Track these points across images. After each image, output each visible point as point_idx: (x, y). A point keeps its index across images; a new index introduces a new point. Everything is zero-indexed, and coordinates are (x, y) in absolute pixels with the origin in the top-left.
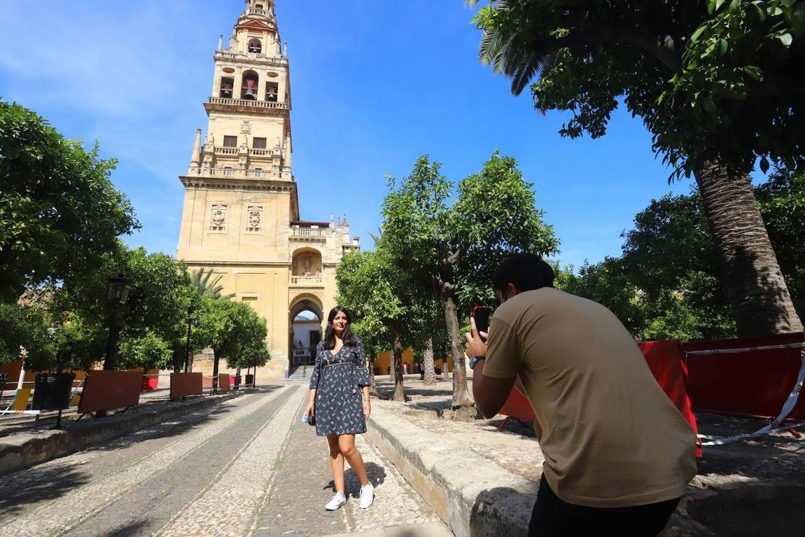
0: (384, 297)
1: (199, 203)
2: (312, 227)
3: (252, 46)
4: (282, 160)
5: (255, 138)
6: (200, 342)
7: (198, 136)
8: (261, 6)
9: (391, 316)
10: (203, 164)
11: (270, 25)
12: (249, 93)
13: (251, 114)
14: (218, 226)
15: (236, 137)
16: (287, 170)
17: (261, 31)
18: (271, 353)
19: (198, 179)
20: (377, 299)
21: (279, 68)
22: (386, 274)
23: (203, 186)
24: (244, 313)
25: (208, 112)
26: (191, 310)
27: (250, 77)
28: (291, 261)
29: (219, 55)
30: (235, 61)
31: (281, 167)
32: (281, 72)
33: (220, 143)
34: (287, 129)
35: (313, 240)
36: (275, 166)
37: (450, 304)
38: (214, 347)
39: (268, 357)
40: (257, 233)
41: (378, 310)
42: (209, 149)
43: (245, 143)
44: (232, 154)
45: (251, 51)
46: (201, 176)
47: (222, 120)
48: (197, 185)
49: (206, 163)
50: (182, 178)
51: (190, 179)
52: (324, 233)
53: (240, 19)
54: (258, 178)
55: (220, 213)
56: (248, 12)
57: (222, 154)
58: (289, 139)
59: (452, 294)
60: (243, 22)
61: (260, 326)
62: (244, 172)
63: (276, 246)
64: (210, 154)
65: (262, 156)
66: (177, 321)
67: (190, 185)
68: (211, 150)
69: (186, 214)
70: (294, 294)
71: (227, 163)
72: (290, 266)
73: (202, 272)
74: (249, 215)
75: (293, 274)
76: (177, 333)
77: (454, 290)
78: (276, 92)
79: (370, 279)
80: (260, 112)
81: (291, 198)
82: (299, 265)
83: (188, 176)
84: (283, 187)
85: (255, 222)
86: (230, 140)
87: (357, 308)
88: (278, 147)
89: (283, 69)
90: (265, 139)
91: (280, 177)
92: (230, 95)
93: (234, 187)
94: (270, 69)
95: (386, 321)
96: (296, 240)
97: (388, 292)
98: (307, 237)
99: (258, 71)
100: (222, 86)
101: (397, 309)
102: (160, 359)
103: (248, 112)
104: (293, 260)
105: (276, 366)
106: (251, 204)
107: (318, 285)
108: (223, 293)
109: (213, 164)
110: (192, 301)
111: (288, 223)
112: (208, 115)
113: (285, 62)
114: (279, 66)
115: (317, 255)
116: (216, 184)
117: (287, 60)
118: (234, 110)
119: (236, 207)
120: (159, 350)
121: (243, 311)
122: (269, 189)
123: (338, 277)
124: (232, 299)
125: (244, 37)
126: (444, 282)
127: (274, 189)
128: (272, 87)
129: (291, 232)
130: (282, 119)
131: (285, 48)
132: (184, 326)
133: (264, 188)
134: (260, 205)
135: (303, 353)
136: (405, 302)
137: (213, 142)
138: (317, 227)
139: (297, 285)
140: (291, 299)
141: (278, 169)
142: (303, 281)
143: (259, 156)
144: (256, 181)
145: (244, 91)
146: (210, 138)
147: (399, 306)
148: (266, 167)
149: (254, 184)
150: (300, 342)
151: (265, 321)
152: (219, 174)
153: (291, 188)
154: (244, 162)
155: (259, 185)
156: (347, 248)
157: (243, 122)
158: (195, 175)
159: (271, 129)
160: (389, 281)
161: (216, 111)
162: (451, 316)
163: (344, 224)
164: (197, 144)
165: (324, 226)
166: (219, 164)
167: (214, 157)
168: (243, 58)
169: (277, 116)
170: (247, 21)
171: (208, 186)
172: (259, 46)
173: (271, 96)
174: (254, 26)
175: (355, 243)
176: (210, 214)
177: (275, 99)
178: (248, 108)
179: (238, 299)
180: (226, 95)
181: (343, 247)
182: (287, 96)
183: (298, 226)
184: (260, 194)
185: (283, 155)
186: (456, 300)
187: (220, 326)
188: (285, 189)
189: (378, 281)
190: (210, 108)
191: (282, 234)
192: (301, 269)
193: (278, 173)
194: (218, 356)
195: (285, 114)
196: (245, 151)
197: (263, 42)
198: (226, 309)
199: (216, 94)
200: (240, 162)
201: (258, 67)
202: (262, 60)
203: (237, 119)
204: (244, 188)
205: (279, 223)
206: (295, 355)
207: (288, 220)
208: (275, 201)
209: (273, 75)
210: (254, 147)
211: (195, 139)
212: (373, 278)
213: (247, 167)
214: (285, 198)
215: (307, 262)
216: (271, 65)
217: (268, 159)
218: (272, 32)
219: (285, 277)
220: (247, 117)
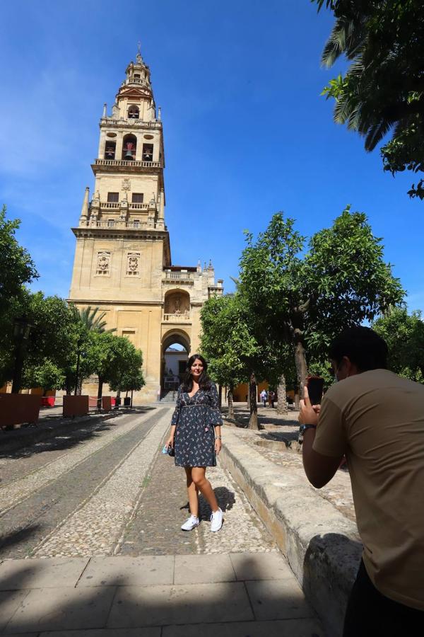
0: (241, 337)
1: (87, 251)
2: (182, 271)
3: (131, 112)
4: (157, 213)
5: (134, 194)
6: (87, 370)
7: (87, 193)
8: (139, 76)
9: (248, 355)
10: (91, 217)
11: (146, 93)
12: (129, 154)
13: (130, 172)
14: (103, 270)
15: (118, 193)
16: (161, 221)
17: (138, 98)
18: (145, 380)
19: (87, 230)
20: (236, 339)
21: (154, 131)
22: (244, 317)
23: (91, 236)
24: (123, 345)
25: (95, 172)
26: (80, 343)
27: (130, 140)
28: (163, 300)
29: (103, 122)
30: (117, 127)
31: (156, 219)
32: (156, 134)
33: (104, 199)
34: (161, 185)
35: (182, 283)
36: (151, 218)
37: (299, 348)
38: (98, 373)
39: (143, 383)
40: (137, 276)
41: (236, 349)
42: (96, 205)
43: (125, 198)
44: (114, 208)
45: (130, 116)
46: (89, 227)
47: (106, 179)
48: (86, 236)
49: (93, 216)
50: (74, 230)
51: (80, 230)
52: (192, 276)
53: (121, 89)
54: (136, 229)
55: (104, 259)
56: (128, 82)
57: (106, 208)
58: (162, 194)
59: (301, 340)
60: (123, 91)
61: (136, 356)
62: (124, 224)
63: (151, 287)
64: (96, 208)
65: (140, 209)
66: (69, 353)
67: (81, 236)
68: (97, 205)
69: (77, 261)
70: (166, 329)
71: (111, 217)
72: (162, 305)
73: (89, 309)
74: (129, 261)
75: (165, 312)
76: (69, 362)
77: (303, 336)
78: (152, 152)
79: (229, 321)
80: (138, 171)
81: (164, 246)
82: (171, 304)
83: (79, 228)
84: (157, 236)
85: (133, 266)
86: (113, 196)
87: (218, 347)
88: (155, 202)
89: (157, 132)
90: (142, 194)
91: (155, 227)
92: (113, 157)
93: (116, 237)
94: (146, 132)
95: (243, 359)
96: (168, 282)
97: (246, 333)
98: (178, 279)
99: (136, 135)
100: (106, 150)
101: (254, 348)
102: (55, 383)
103: (128, 171)
104: (165, 299)
105: (149, 391)
106: (131, 252)
107: (187, 322)
108: (107, 328)
109: (99, 217)
110: (81, 336)
111: (161, 268)
112: (95, 174)
113: (160, 126)
114: (154, 129)
115: (186, 295)
116: (102, 235)
117: (161, 123)
118: (116, 170)
119: (118, 254)
120: (54, 375)
121: (123, 344)
122: (145, 238)
123: (202, 318)
124: (114, 334)
125: (124, 105)
126: (295, 327)
127: (149, 238)
128: (147, 148)
129: (164, 275)
130: (157, 177)
131: (159, 113)
132: (74, 356)
133: (141, 238)
134: (137, 252)
135: (173, 380)
136: (261, 342)
137: (99, 198)
138: (186, 271)
139: (169, 321)
140: (164, 332)
141: (153, 221)
142: (173, 318)
143: (137, 209)
144: (134, 232)
145: (124, 152)
146: (96, 195)
147: (255, 345)
148: (144, 218)
149: (132, 234)
150: (171, 371)
151: (141, 353)
152: (104, 226)
153: (164, 237)
154: (125, 215)
155: (137, 235)
156: (212, 289)
157: (123, 179)
158: (84, 227)
159: (146, 186)
160: (247, 323)
161: (102, 171)
162: (301, 359)
163: (210, 269)
164: (86, 200)
165: (192, 270)
166: (104, 217)
167: (100, 211)
168: (124, 123)
169: (152, 174)
170: (127, 90)
171: (95, 236)
172: (137, 111)
173: (148, 156)
174: (133, 95)
175: (219, 286)
176: (96, 260)
177: (151, 158)
178: (128, 167)
179: (118, 334)
180: (110, 156)
181: (209, 289)
182: (161, 155)
183: (170, 271)
184: (137, 243)
185: (158, 208)
186: (305, 345)
187: (103, 356)
188: (159, 238)
189: (237, 323)
190: (97, 169)
191: (157, 277)
192: (172, 308)
193: (153, 224)
194: (102, 380)
195: (159, 172)
196: (125, 206)
197: (140, 108)
198: (109, 342)
199: (101, 157)
200: (121, 214)
201: (136, 130)
202: (140, 124)
203: (119, 177)
204: (125, 237)
205: (154, 268)
206: (166, 381)
207: (161, 265)
208: (150, 248)
209: (149, 137)
210: (133, 201)
211: (84, 195)
212: (233, 320)
213: (127, 220)
214: (159, 246)
215: (177, 302)
216: (148, 129)
217: (145, 212)
218: (149, 99)
219: (159, 315)
220: (127, 175)
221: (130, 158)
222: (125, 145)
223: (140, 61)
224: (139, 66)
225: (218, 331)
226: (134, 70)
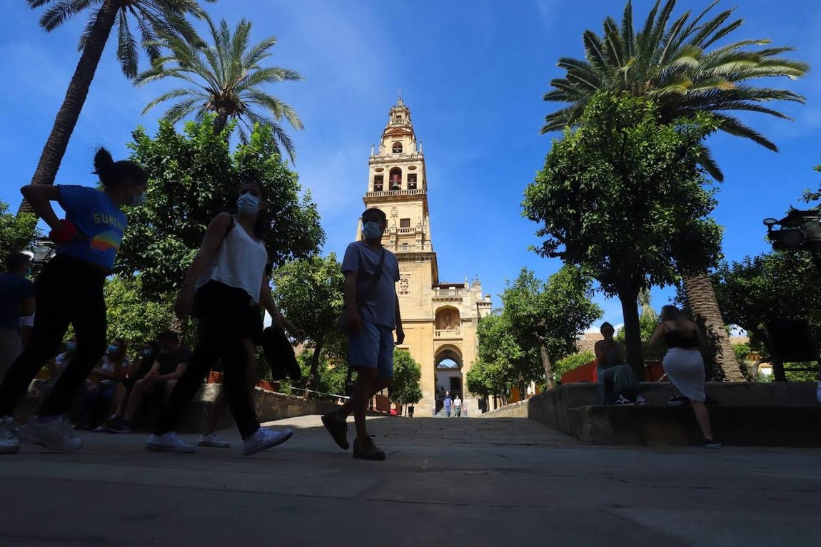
0: (509, 345)
2: (450, 288)
3: (396, 148)
4: (423, 235)
5: (401, 220)
8: (400, 116)
11: (408, 130)
12: (395, 185)
13: (397, 201)
16: (428, 242)
17: (401, 136)
21: (417, 162)
22: (510, 330)
25: (366, 203)
27: (396, 172)
28: (434, 317)
29: (372, 160)
30: (383, 162)
31: (423, 241)
32: (419, 165)
34: (426, 210)
35: (452, 300)
36: (418, 241)
37: (543, 348)
40: (407, 295)
41: (505, 354)
43: (394, 224)
45: (394, 151)
52: (460, 292)
53: (386, 130)
54: (405, 252)
56: (391, 123)
60: (388, 131)
62: (394, 247)
63: (422, 305)
65: (408, 233)
70: (438, 345)
72: (434, 321)
75: (436, 329)
78: (415, 180)
79: (500, 334)
80: (404, 199)
81: (433, 267)
82: (441, 320)
84: (425, 257)
85: (404, 287)
87: (492, 353)
88: (422, 225)
89: (420, 162)
90: (409, 219)
91: (423, 249)
92: (381, 189)
94: (410, 164)
95: (511, 361)
96: (438, 300)
98: (447, 297)
99: (401, 167)
100: (375, 183)
101: (519, 353)
103: (396, 199)
104: (436, 315)
105: (425, 405)
107: (458, 337)
111: (431, 286)
113: (421, 157)
114: (416, 160)
115: (456, 311)
117: (422, 155)
118: (385, 200)
122: (414, 259)
125: (389, 143)
127: (418, 259)
128: (412, 177)
129: (433, 293)
130: (421, 202)
131: (421, 146)
133: (410, 259)
134: (408, 273)
136: (524, 348)
138: (454, 288)
139: (441, 337)
140: (436, 349)
141: (420, 243)
142: (445, 334)
143: (405, 233)
144: (404, 254)
145: (391, 184)
147: (520, 351)
148: (411, 241)
149: (403, 257)
150: (442, 388)
153: (432, 257)
154: (394, 240)
155: (406, 257)
156: (481, 304)
157: (391, 208)
159: (413, 211)
160: (512, 334)
161: (372, 202)
162: (544, 355)
163: (476, 284)
165: (460, 287)
168: (389, 159)
169: (417, 200)
170: (390, 130)
172: (401, 146)
173: (412, 184)
174: (396, 133)
175: (488, 300)
177: (415, 186)
178: (395, 197)
180: (378, 189)
181: (477, 304)
182: (424, 182)
183: (438, 288)
184: (408, 264)
185: (424, 231)
188: (427, 259)
190: (368, 201)
191: (427, 295)
192: (443, 324)
193: (421, 246)
195: (423, 197)
196: (394, 232)
197: (403, 144)
199: (371, 189)
200: (391, 240)
201: (401, 164)
202: (403, 158)
203: (388, 206)
205: (424, 286)
207: (430, 283)
208: (420, 269)
209: (412, 168)
210: (401, 226)
211: (357, 225)
212: (502, 333)
213: (396, 244)
214: (427, 266)
215: (447, 318)
216: (411, 161)
217: (412, 235)
218: (410, 135)
219: (431, 331)
220: (394, 203)
221: (397, 188)
222: (391, 178)
223: (401, 104)
224: (400, 109)
225: (491, 341)
226: (395, 112)
